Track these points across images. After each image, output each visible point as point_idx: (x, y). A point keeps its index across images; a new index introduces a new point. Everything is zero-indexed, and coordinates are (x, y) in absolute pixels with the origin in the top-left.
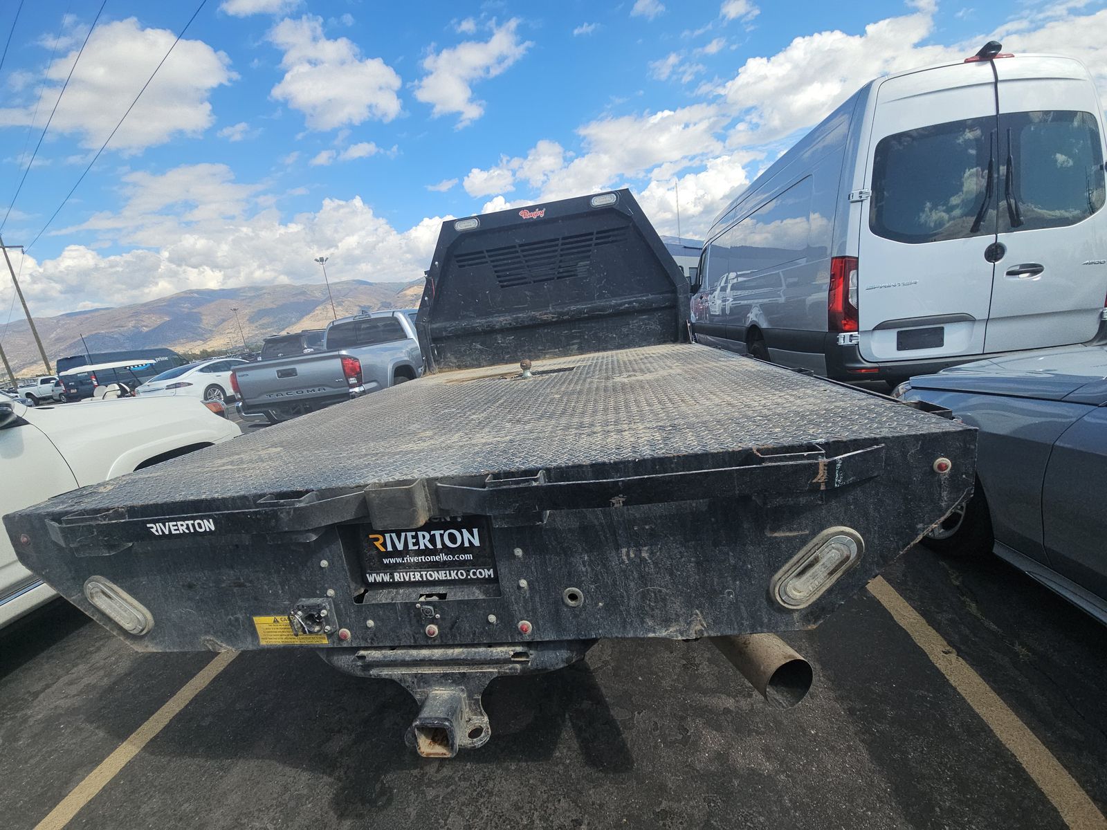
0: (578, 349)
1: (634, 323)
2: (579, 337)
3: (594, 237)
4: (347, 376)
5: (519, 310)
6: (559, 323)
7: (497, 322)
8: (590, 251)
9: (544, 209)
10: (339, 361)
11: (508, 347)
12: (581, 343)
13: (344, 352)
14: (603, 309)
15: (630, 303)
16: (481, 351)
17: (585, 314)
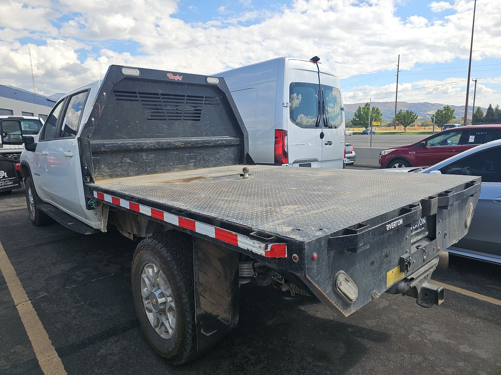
0: (194, 166)
1: (222, 152)
2: (194, 159)
3: (204, 99)
5: (159, 137)
6: (185, 148)
7: (145, 143)
8: (201, 107)
9: (182, 76)
11: (150, 163)
12: (195, 162)
14: (209, 142)
15: (222, 140)
16: (130, 164)
17: (200, 144)
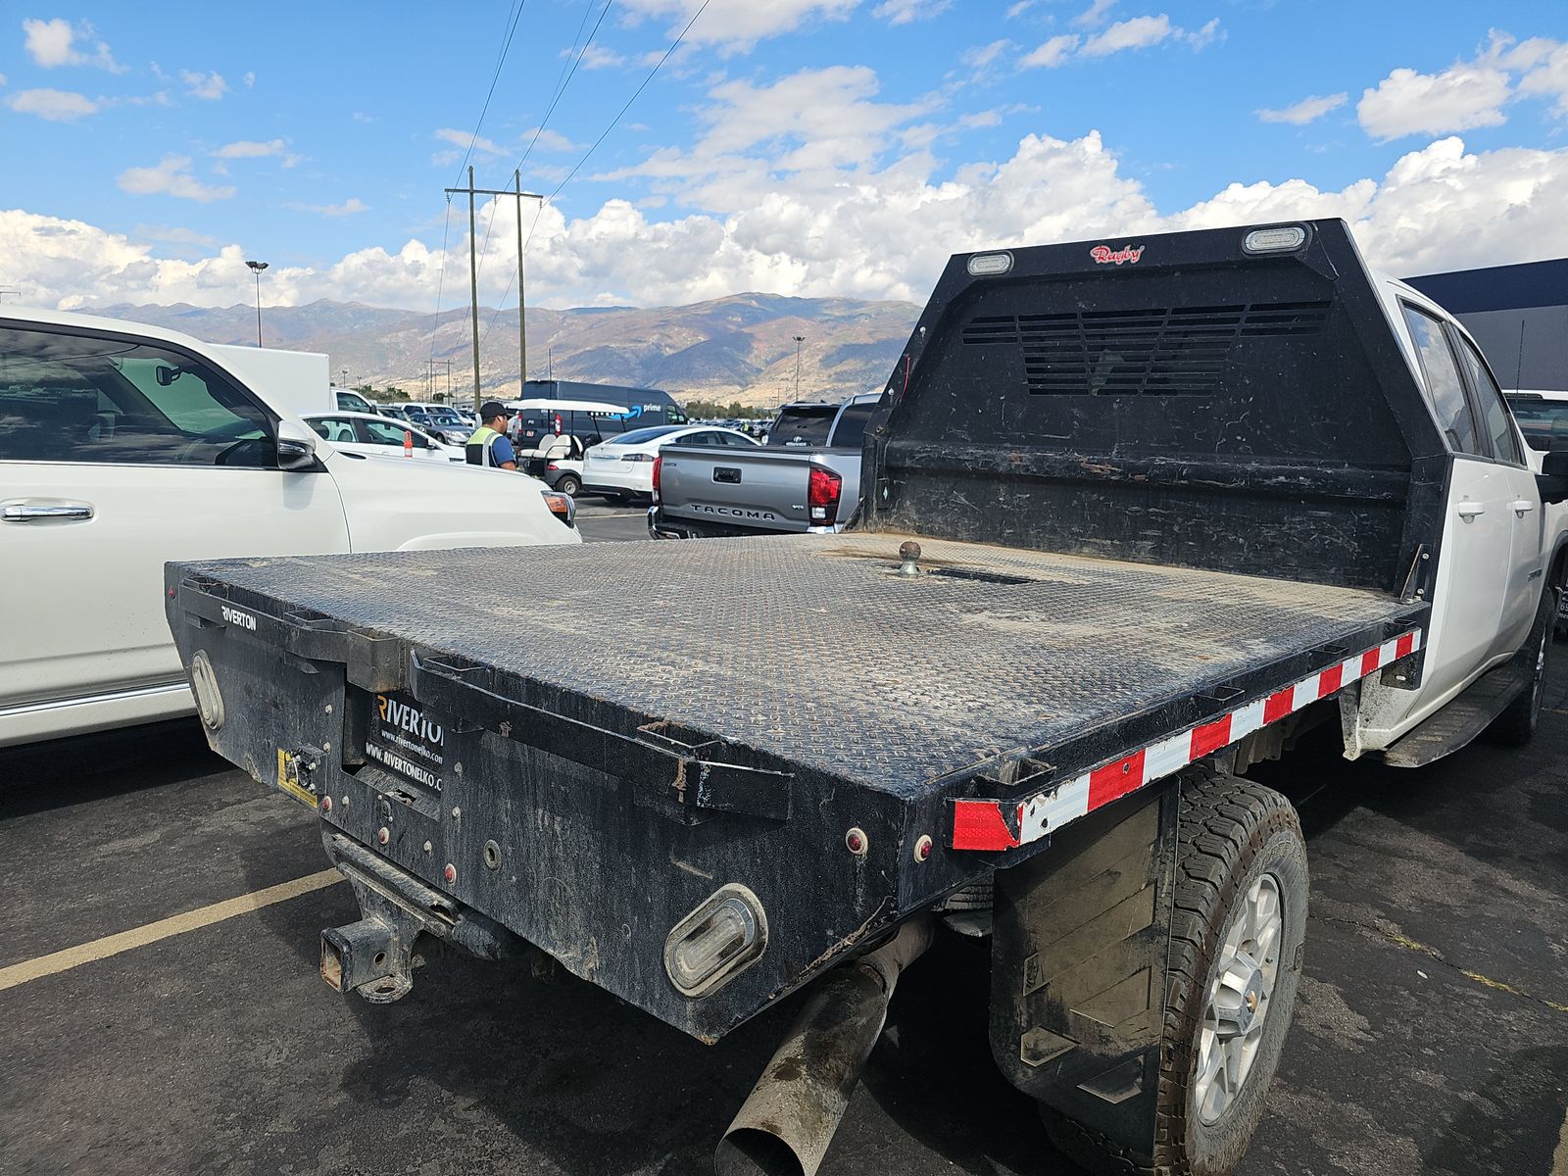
0: (1153, 551)
1: (1295, 523)
2: (1161, 527)
3: (1243, 315)
4: (813, 502)
5: (1050, 444)
6: (1123, 487)
7: (1004, 459)
8: (1226, 344)
9: (1142, 248)
10: (806, 472)
11: (1014, 514)
12: (1161, 540)
13: (819, 459)
14: (1225, 476)
15: (1289, 475)
17: (1183, 478)
